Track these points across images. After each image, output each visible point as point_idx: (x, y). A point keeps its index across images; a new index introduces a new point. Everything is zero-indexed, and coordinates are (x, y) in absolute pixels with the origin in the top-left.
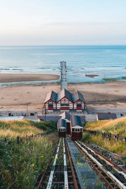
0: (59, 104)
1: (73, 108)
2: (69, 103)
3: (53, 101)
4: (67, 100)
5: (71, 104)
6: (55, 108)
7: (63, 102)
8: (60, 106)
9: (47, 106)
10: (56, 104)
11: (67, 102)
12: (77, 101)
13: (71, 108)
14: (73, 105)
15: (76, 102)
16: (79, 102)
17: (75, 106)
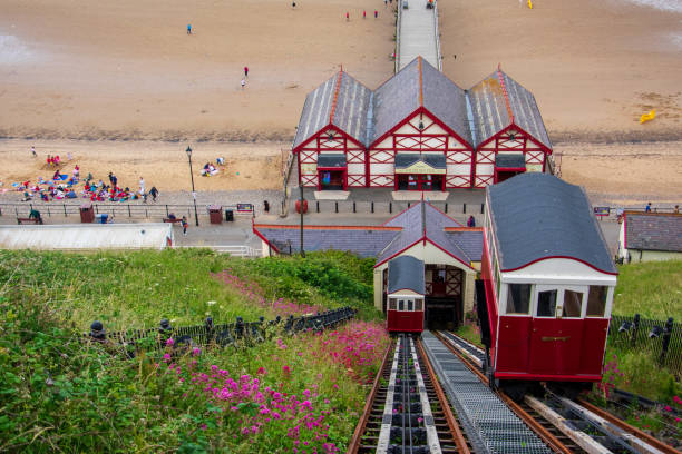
0: (382, 156)
1: (472, 181)
2: (446, 150)
3: (346, 137)
4: (436, 130)
5: (459, 157)
6: (363, 181)
7: (408, 143)
8: (388, 169)
9: (309, 169)
10: (367, 157)
11: (434, 143)
12: (497, 137)
13: (458, 182)
14: (474, 163)
15: (492, 145)
16: (510, 144)
17: (485, 170)
